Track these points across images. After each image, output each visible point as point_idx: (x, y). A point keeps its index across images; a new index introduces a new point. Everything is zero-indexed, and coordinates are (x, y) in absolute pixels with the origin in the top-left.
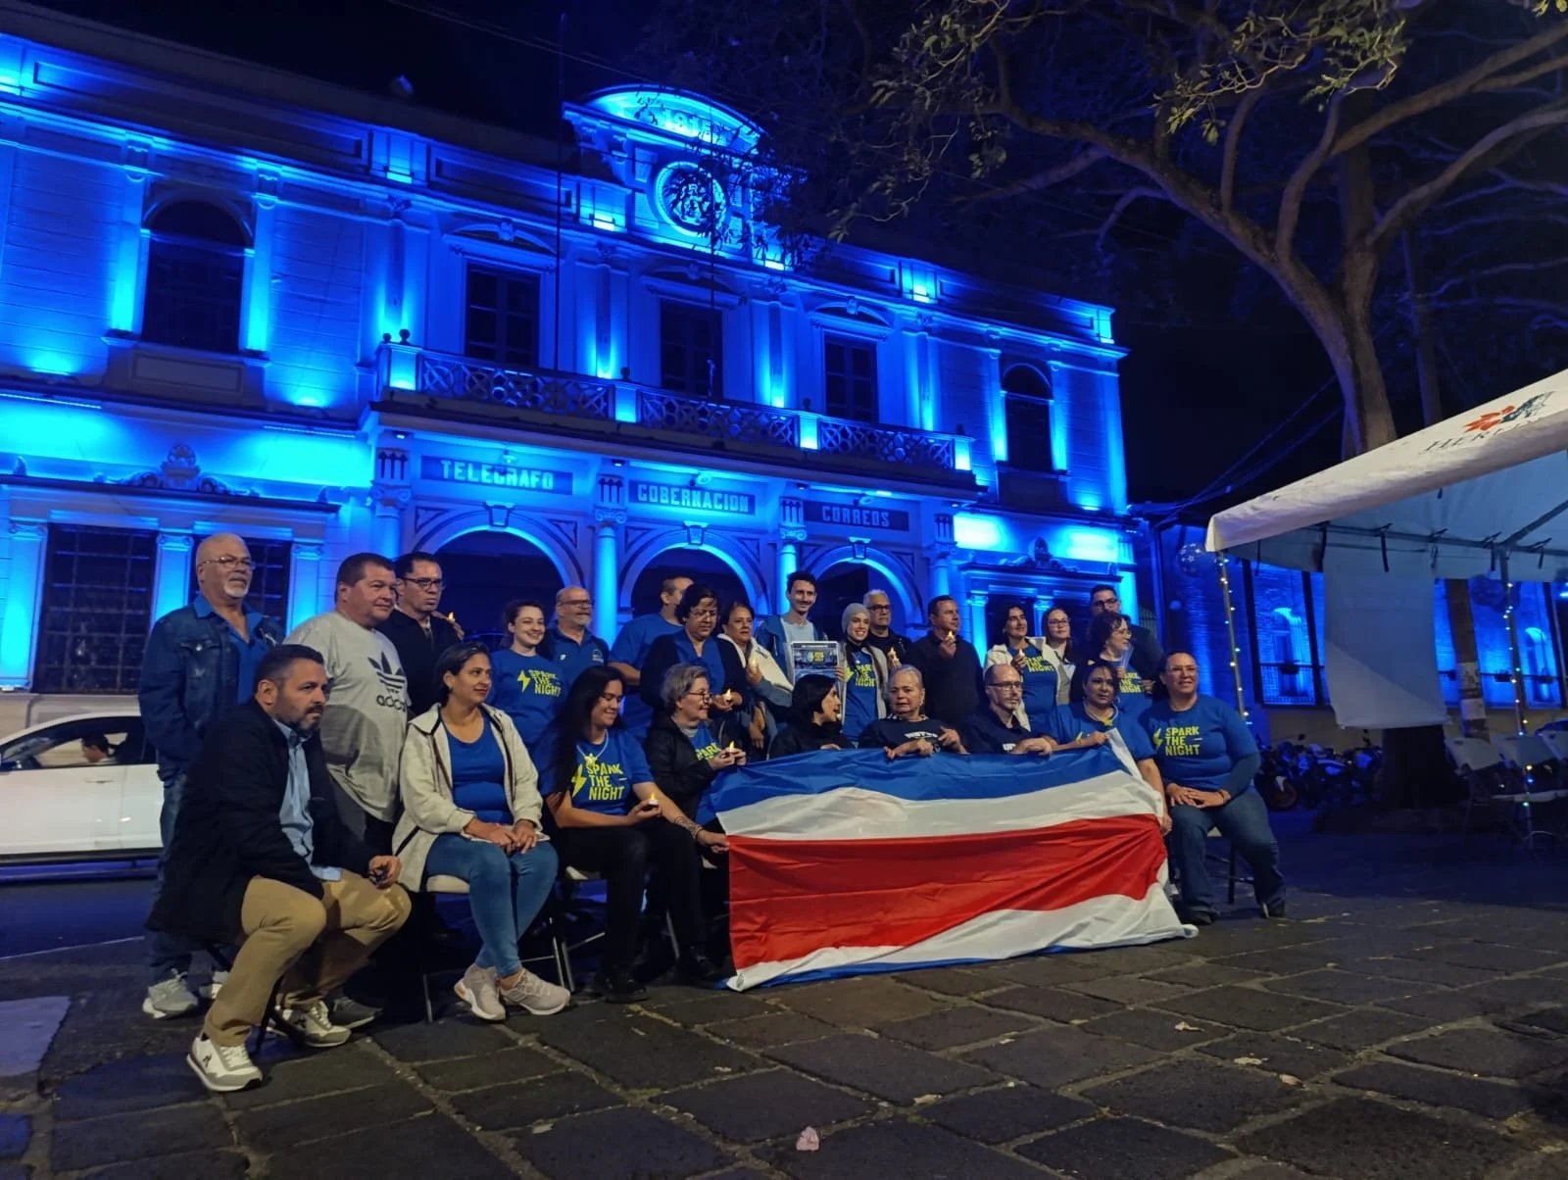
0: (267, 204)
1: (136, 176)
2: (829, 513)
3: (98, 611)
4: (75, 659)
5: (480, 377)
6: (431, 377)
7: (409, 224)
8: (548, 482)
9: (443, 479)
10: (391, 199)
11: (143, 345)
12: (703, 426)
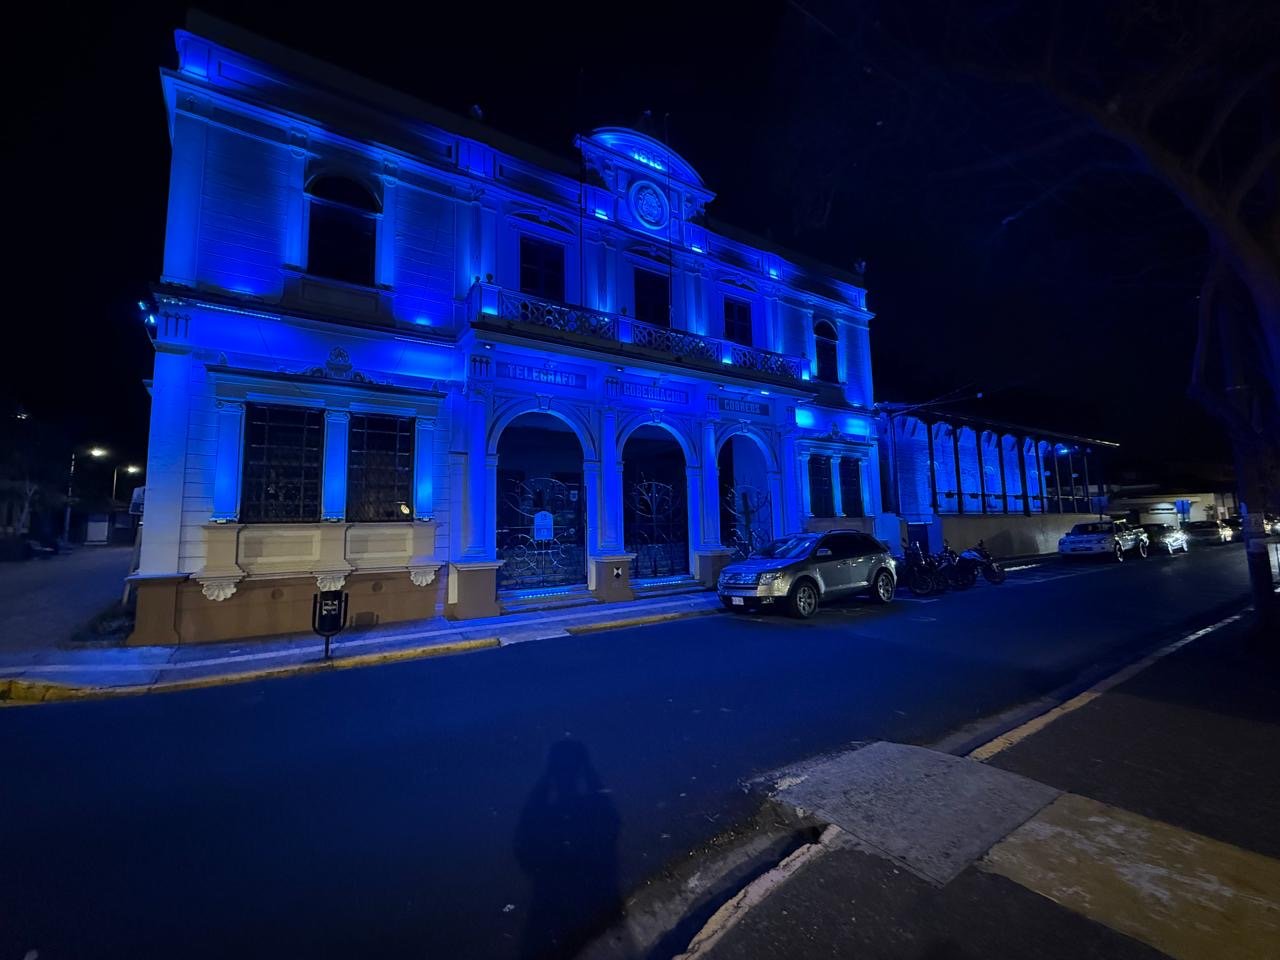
0: (390, 183)
1: (297, 154)
2: (728, 404)
3: (285, 464)
4: (269, 496)
5: (538, 309)
6: (507, 308)
7: (484, 206)
8: (573, 381)
9: (509, 377)
10: (472, 187)
11: (308, 276)
12: (668, 347)
